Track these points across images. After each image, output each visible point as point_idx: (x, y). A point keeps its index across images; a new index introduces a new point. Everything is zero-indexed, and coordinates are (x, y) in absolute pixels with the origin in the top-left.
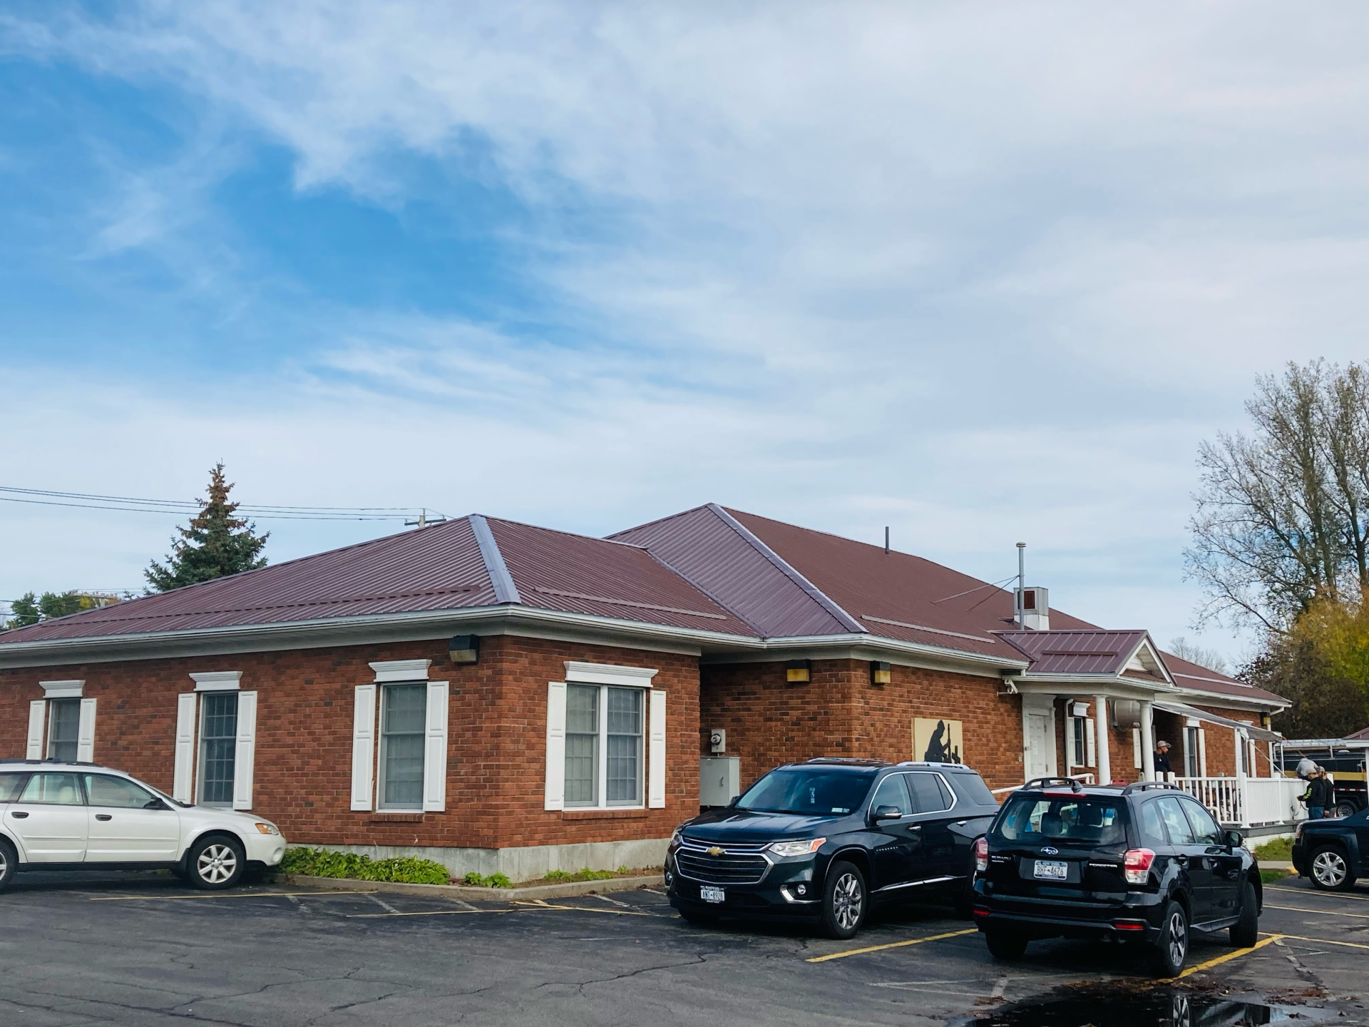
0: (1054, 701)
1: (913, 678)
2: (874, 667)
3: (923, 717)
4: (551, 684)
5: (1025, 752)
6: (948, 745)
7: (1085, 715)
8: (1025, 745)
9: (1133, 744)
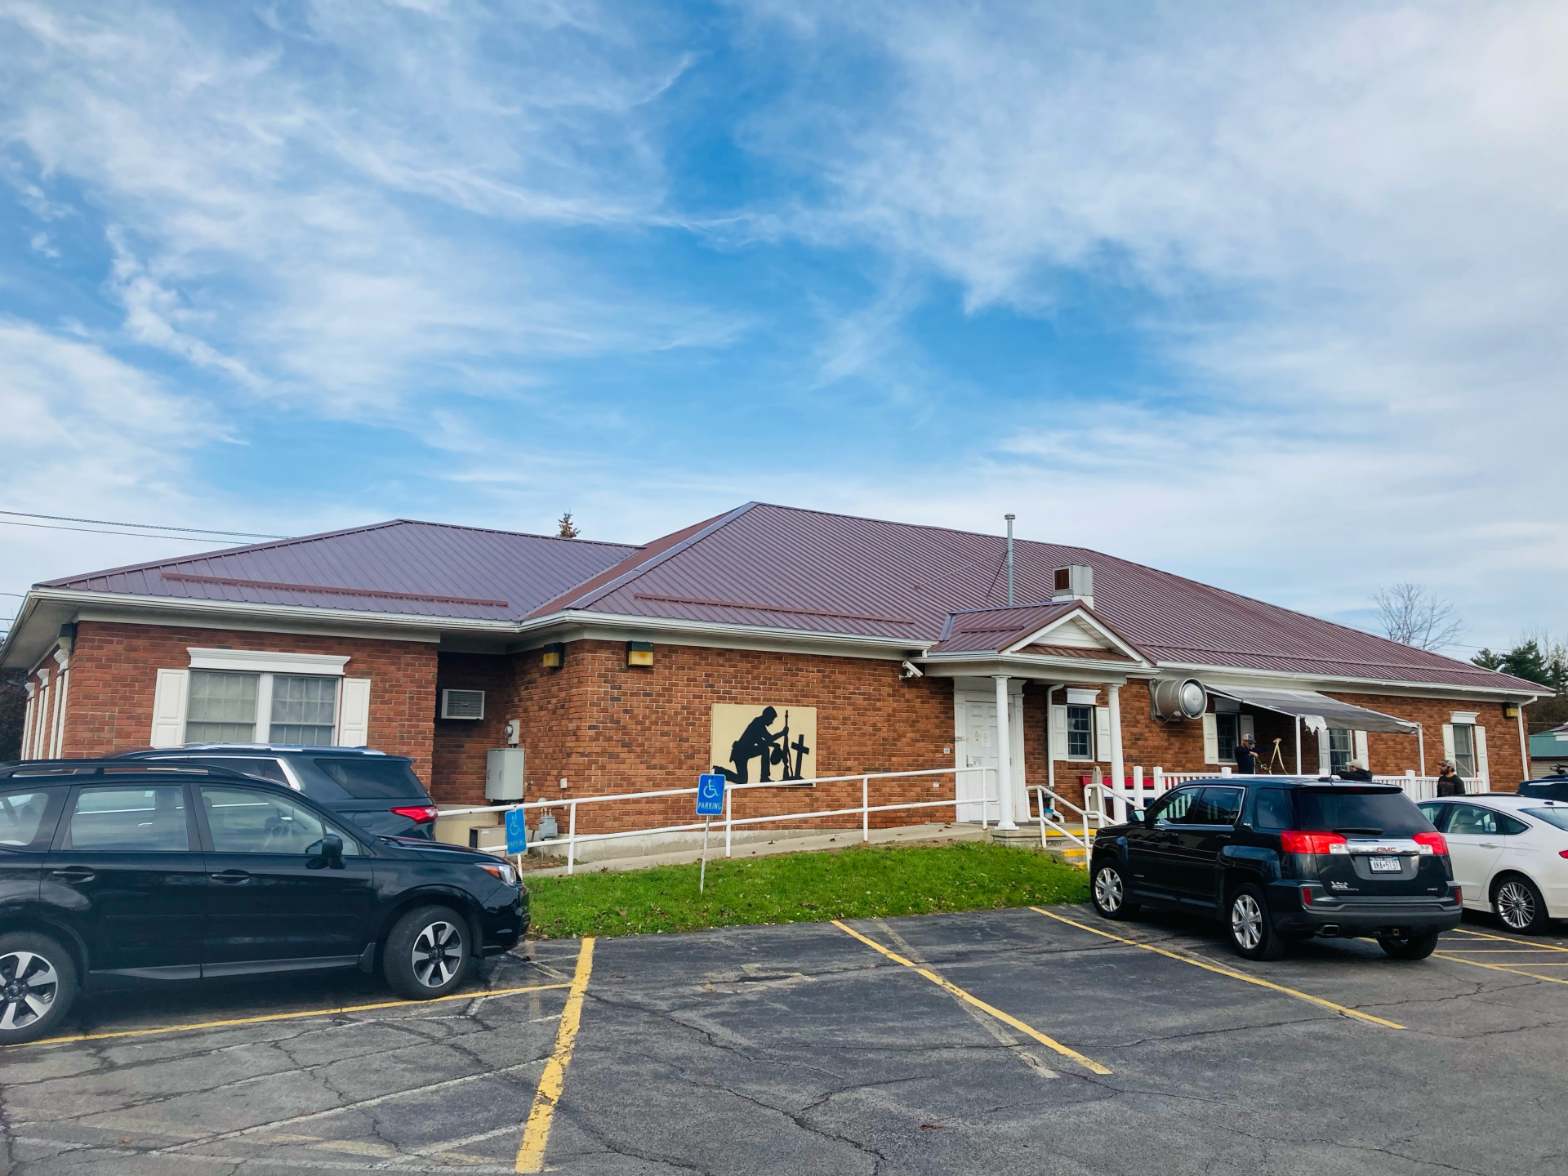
0: (1023, 687)
1: (721, 660)
2: (629, 647)
3: (736, 703)
4: (160, 671)
5: (956, 743)
6: (785, 732)
7: (1095, 703)
8: (957, 735)
9: (1202, 736)
